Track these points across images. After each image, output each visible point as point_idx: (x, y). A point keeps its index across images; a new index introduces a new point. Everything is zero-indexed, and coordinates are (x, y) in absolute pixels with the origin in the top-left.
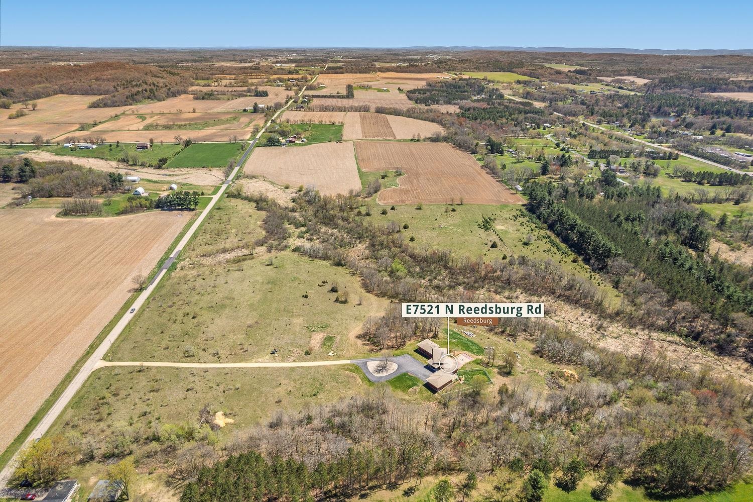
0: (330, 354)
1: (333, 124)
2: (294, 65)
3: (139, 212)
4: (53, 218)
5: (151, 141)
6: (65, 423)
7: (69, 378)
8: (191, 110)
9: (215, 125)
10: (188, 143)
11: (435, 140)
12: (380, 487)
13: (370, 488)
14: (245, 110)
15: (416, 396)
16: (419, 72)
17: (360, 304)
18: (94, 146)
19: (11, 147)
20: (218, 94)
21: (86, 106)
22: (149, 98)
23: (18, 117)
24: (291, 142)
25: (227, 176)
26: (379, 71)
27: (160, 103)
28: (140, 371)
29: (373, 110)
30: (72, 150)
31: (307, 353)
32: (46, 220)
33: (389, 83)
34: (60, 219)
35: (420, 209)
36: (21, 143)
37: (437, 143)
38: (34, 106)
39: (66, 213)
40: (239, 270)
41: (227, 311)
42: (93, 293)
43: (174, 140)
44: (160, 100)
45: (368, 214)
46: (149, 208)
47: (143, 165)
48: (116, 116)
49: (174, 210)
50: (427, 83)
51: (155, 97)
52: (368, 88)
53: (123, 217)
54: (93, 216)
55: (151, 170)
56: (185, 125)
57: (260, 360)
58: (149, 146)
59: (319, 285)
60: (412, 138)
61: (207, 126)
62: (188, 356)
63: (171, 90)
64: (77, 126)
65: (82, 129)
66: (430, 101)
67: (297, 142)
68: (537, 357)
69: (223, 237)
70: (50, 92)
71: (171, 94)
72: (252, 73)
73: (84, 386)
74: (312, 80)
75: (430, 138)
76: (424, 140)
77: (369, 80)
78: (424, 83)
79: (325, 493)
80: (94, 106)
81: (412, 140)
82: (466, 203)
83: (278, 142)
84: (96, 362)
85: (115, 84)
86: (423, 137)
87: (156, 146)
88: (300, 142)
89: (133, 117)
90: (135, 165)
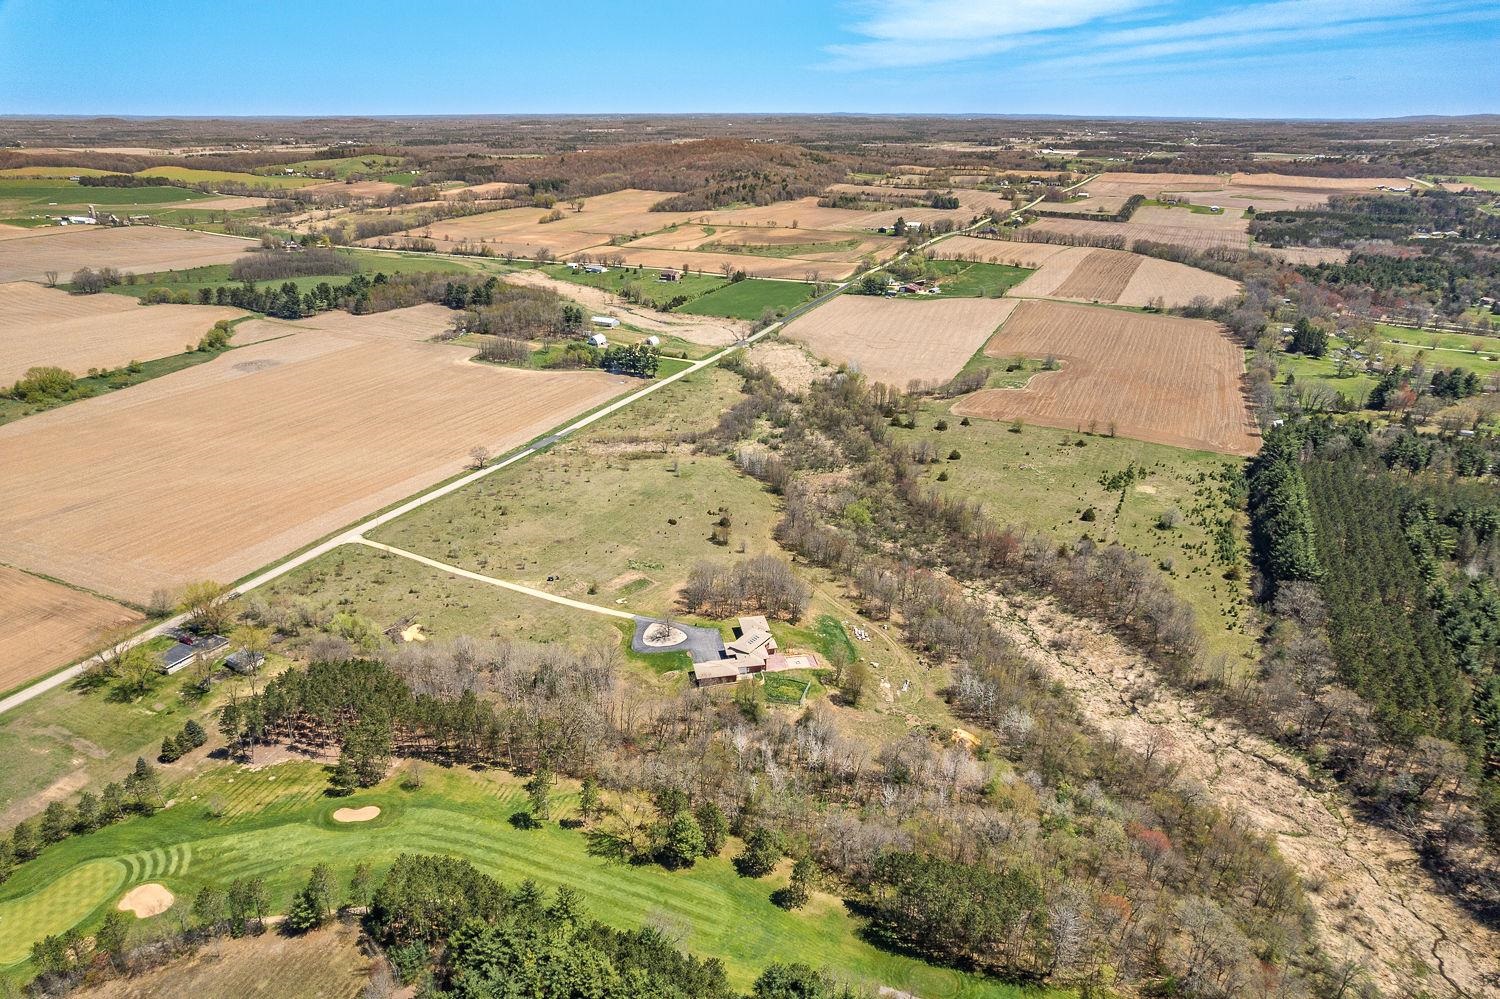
0: (619, 601)
1: (1017, 266)
2: (1076, 153)
3: (573, 369)
4: (466, 362)
5: (686, 268)
6: (272, 588)
7: (316, 544)
8: (791, 224)
9: (811, 251)
10: (739, 277)
11: (1193, 312)
12: (505, 766)
13: (492, 763)
14: (882, 231)
15: (666, 684)
16: (1341, 176)
17: (743, 552)
18: (604, 270)
19: (509, 262)
20: (866, 200)
21: (646, 209)
22: (744, 199)
23: (552, 220)
24: (907, 290)
25: (754, 332)
26: (1241, 171)
27: (757, 208)
28: (384, 557)
29: (1129, 246)
30: (575, 272)
31: (592, 592)
32: (457, 362)
33: (1240, 197)
34: (471, 364)
35: (1016, 431)
36: (524, 257)
37: (1194, 320)
38: (581, 205)
39: (482, 358)
40: (623, 470)
41: (549, 517)
42: (427, 459)
43: (719, 270)
44: (759, 205)
45: (911, 426)
46: (590, 365)
47: (645, 305)
48: (674, 226)
49: (624, 373)
50: (1330, 199)
51: (753, 199)
52: (1182, 203)
53: (547, 373)
54: (512, 365)
55: (652, 313)
56: (762, 248)
57: (526, 583)
58: (677, 277)
59: (709, 513)
60: (1147, 305)
61: (796, 253)
62: (452, 557)
63: (788, 189)
64: (608, 240)
65: (613, 243)
66: (1287, 238)
67: (922, 292)
68: (942, 700)
69: (650, 421)
70: (617, 185)
71: (784, 193)
72: (965, 165)
73: (320, 557)
74: (1078, 182)
75: (1184, 309)
76: (1170, 312)
77: (1200, 187)
78: (1324, 199)
79: (440, 748)
80: (658, 208)
81: (1145, 309)
82: (1123, 435)
83: (881, 289)
84: (354, 537)
85: (708, 174)
86: (1168, 305)
87: (691, 277)
88: (927, 292)
89: (698, 228)
90: (636, 302)
